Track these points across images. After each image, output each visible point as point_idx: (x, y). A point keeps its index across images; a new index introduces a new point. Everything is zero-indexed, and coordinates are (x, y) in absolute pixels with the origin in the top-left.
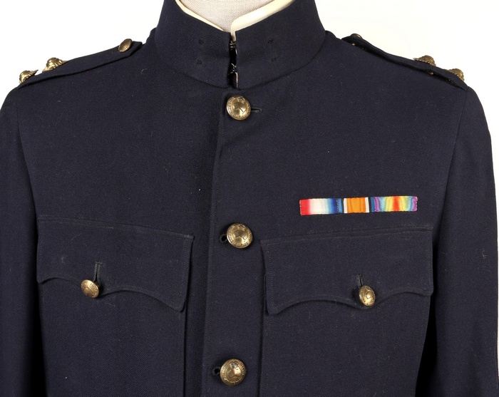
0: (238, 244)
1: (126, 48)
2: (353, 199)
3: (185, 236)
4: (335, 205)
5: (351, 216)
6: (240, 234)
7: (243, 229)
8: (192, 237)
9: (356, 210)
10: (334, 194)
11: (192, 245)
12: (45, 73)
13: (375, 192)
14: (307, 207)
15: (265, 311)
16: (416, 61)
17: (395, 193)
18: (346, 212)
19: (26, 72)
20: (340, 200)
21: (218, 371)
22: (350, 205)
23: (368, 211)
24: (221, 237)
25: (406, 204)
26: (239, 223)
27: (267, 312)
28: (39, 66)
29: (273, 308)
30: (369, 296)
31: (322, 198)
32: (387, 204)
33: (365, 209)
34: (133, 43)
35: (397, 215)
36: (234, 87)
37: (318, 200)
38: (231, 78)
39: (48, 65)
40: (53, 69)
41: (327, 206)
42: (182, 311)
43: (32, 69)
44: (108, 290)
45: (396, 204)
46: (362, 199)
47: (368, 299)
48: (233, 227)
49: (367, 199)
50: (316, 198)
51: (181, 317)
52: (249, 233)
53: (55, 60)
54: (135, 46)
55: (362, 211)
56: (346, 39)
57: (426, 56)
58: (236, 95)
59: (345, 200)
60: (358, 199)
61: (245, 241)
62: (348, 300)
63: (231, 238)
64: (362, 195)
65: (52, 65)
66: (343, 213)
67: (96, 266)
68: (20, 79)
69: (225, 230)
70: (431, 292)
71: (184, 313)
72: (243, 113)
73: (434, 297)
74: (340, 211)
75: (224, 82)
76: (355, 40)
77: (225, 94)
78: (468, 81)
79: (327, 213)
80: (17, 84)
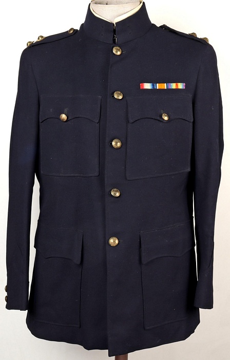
1: (72, 32)
2: (160, 84)
4: (153, 85)
5: (159, 90)
7: (120, 93)
8: (101, 97)
9: (161, 88)
10: (153, 82)
11: (101, 99)
12: (37, 42)
13: (169, 81)
14: (143, 86)
15: (128, 121)
16: (189, 35)
17: (176, 82)
18: (158, 88)
19: (29, 42)
20: (155, 84)
21: (111, 144)
22: (159, 86)
23: (166, 88)
25: (181, 86)
26: (118, 91)
28: (35, 39)
29: (131, 121)
31: (149, 83)
32: (173, 86)
34: (74, 30)
35: (177, 90)
36: (115, 44)
37: (147, 84)
38: (114, 40)
39: (39, 39)
40: (41, 41)
41: (150, 86)
42: (98, 123)
43: (32, 41)
44: (70, 118)
45: (177, 85)
46: (163, 84)
47: (166, 118)
48: (116, 92)
49: (165, 84)
51: (97, 125)
52: (122, 95)
53: (42, 37)
54: (75, 31)
55: (164, 88)
56: (161, 27)
57: (194, 33)
58: (116, 46)
59: (157, 84)
61: (121, 97)
62: (158, 118)
65: (40, 39)
67: (65, 110)
68: (27, 45)
69: (113, 93)
70: (192, 121)
72: (119, 53)
73: (194, 123)
74: (155, 88)
75: (111, 42)
76: (164, 27)
77: (112, 46)
78: (210, 42)
79: (150, 88)
80: (26, 47)
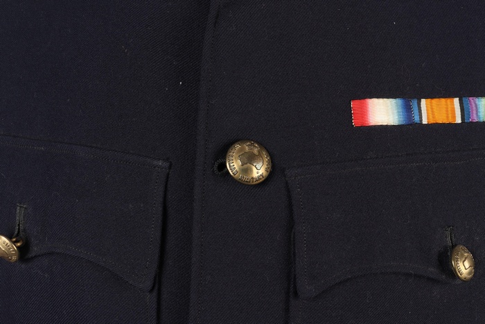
0: (246, 178)
2: (435, 101)
3: (155, 162)
4: (408, 109)
5: (435, 128)
6: (250, 159)
7: (256, 151)
8: (166, 165)
9: (441, 118)
10: (407, 92)
11: (168, 177)
14: (364, 113)
18: (425, 122)
20: (414, 103)
22: (431, 111)
23: (459, 120)
24: (216, 165)
26: (249, 140)
27: (296, 293)
29: (307, 289)
30: (467, 264)
31: (388, 97)
33: (454, 117)
37: (381, 101)
41: (395, 111)
42: (151, 291)
44: (35, 250)
46: (449, 100)
47: (464, 267)
48: (238, 147)
49: (456, 100)
50: (378, 98)
52: (266, 159)
55: (450, 120)
59: (423, 101)
60: (443, 100)
61: (259, 171)
62: (433, 271)
63: (234, 165)
64: (449, 95)
66: (421, 124)
67: (18, 211)
69: (223, 152)
71: (155, 293)
74: (417, 119)
79: (396, 123)
